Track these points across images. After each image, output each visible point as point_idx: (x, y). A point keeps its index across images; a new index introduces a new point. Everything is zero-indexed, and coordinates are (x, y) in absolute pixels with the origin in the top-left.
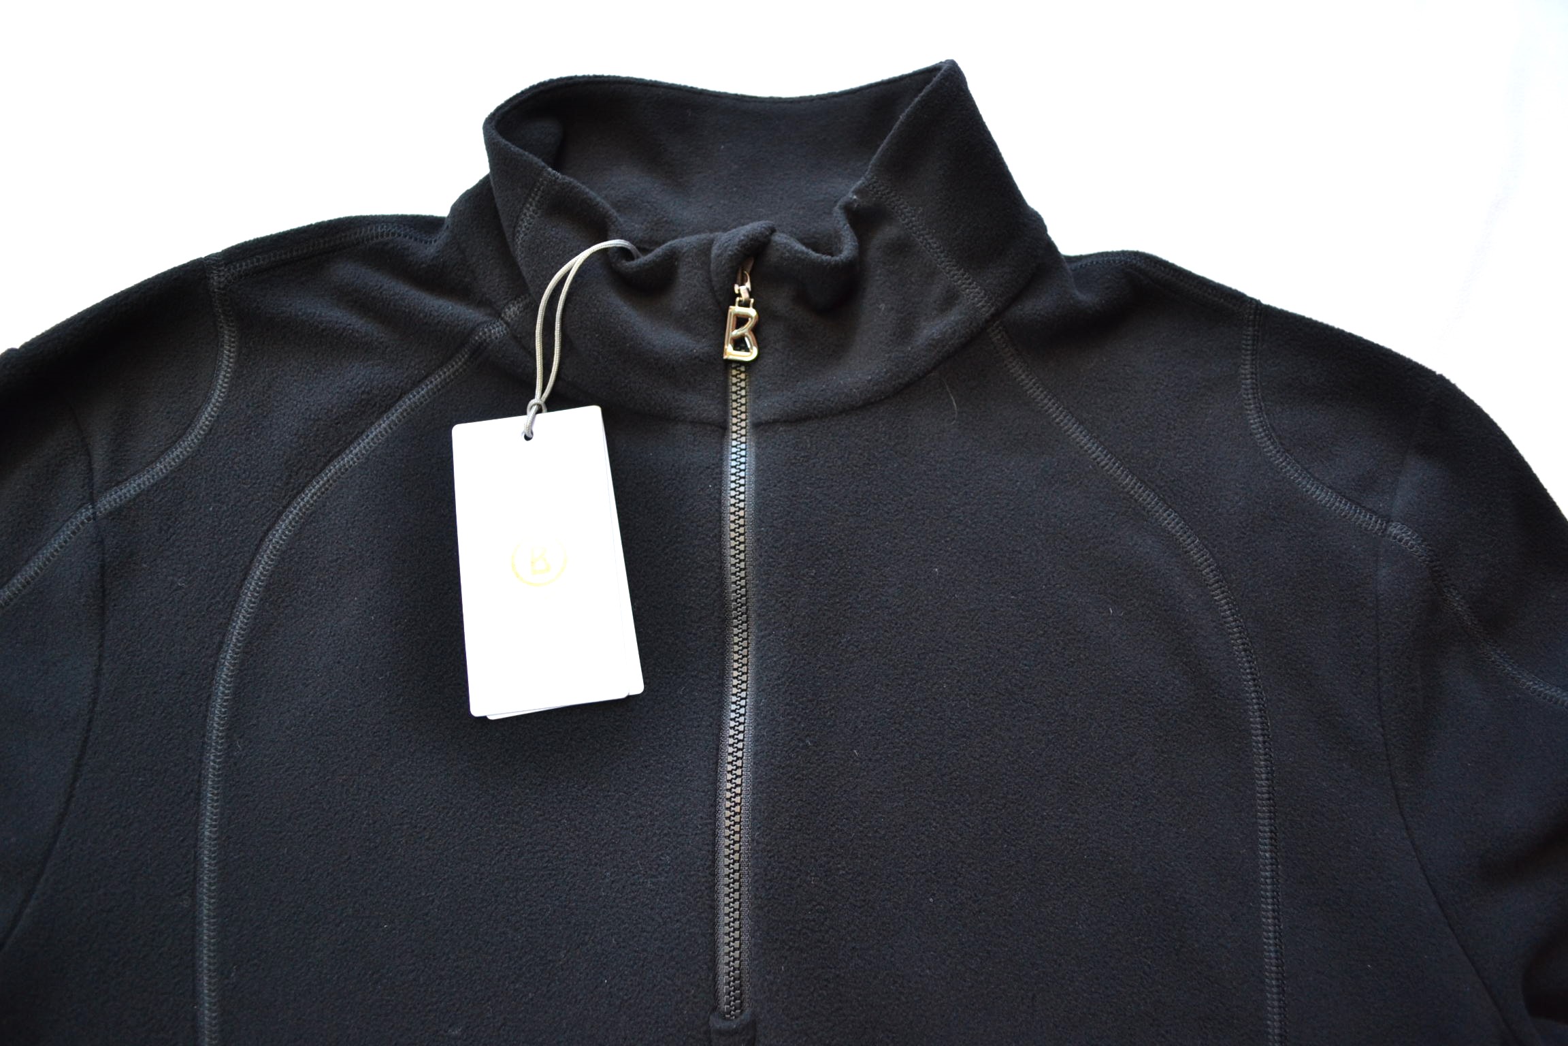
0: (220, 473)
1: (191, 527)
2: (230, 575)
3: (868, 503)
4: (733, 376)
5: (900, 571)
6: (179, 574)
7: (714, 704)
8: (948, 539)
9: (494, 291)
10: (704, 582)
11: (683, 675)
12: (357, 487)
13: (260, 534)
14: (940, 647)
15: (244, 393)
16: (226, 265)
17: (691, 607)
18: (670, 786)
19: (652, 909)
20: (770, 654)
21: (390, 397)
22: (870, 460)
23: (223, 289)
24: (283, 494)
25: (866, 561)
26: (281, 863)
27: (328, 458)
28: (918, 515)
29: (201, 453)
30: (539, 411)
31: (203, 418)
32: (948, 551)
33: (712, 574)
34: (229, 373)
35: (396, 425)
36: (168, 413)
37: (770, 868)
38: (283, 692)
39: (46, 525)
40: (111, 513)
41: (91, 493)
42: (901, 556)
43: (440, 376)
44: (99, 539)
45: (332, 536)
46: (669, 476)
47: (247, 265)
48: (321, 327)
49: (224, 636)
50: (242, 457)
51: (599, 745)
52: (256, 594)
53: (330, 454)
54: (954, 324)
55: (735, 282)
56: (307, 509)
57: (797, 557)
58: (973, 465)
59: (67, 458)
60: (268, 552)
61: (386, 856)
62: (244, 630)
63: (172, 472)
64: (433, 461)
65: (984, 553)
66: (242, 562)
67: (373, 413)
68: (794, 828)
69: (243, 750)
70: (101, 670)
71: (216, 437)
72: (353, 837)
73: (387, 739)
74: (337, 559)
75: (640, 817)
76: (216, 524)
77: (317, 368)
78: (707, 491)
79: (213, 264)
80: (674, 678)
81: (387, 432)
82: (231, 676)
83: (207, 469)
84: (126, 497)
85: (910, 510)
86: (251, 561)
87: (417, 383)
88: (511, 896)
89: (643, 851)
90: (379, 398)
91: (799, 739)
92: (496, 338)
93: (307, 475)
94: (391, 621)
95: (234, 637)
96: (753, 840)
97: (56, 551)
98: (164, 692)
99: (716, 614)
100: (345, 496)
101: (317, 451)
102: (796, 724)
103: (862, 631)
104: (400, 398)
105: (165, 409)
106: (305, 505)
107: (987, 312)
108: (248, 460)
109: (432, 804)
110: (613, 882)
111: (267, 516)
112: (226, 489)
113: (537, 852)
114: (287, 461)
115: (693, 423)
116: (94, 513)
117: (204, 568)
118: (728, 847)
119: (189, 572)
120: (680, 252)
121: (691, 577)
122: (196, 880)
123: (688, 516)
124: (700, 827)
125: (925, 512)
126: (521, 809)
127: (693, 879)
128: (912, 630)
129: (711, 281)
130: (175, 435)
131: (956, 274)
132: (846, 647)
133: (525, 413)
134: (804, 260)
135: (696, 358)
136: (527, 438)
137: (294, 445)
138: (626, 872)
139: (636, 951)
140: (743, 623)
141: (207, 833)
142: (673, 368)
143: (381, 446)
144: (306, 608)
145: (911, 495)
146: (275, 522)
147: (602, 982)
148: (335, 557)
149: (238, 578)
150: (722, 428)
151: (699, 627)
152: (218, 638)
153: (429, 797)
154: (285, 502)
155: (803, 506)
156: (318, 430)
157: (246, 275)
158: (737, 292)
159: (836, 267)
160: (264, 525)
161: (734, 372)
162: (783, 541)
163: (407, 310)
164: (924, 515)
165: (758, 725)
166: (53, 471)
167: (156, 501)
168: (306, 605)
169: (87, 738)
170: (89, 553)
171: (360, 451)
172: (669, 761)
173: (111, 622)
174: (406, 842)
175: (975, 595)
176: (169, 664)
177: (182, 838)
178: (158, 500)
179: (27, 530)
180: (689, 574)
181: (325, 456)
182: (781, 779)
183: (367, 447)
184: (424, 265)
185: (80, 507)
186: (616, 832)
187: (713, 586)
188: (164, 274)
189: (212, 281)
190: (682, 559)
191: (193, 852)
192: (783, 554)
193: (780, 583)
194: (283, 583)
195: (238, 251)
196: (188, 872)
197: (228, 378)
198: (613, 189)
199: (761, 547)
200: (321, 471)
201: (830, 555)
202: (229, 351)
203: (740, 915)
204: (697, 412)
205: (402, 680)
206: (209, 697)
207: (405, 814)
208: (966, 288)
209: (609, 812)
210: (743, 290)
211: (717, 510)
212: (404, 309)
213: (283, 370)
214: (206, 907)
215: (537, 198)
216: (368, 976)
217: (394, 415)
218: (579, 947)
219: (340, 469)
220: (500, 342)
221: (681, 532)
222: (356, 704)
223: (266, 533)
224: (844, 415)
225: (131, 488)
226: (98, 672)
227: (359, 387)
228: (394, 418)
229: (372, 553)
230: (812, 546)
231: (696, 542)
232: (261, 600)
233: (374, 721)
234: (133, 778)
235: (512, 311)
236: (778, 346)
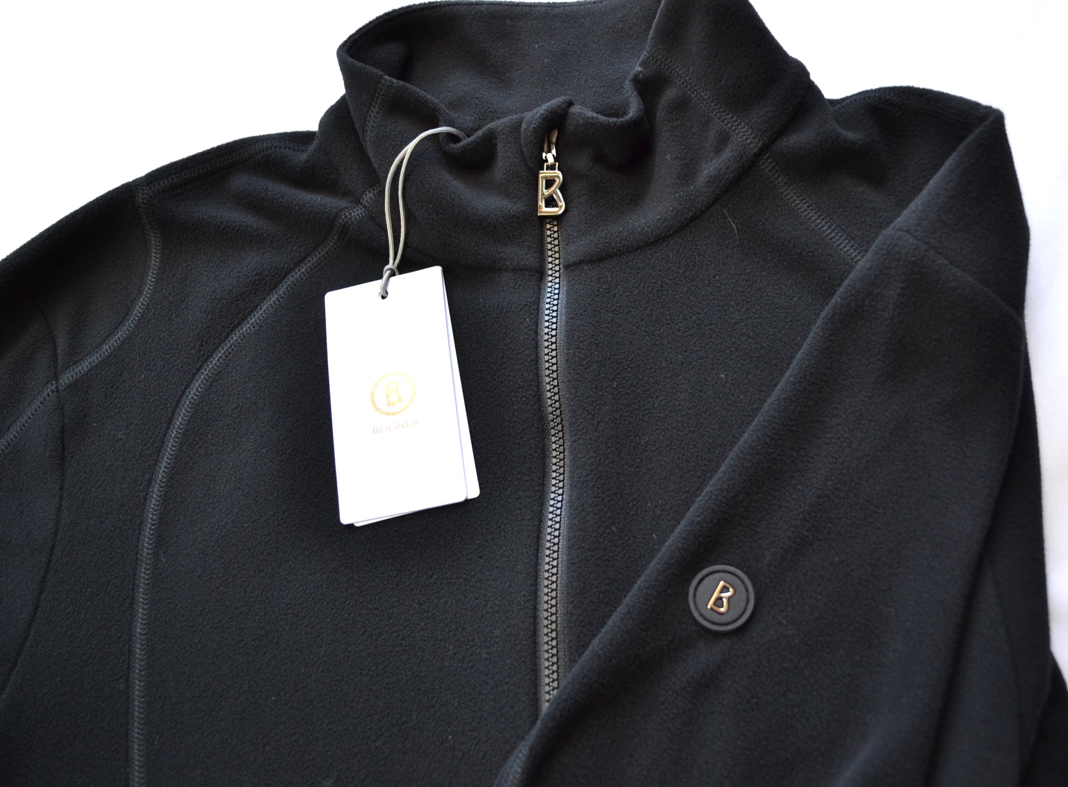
0: (150, 348)
1: (129, 392)
2: (157, 426)
3: (662, 323)
4: (548, 230)
5: (691, 379)
6: (119, 429)
7: (535, 501)
8: (732, 349)
9: (354, 182)
10: (524, 399)
11: (510, 478)
12: (253, 349)
13: (179, 393)
14: (728, 442)
15: (167, 284)
16: (148, 184)
17: (515, 422)
18: (499, 572)
19: (487, 675)
20: (580, 455)
21: (277, 276)
22: (662, 287)
23: (147, 204)
24: (196, 360)
25: (661, 372)
26: (194, 651)
27: (231, 328)
28: (706, 331)
29: (136, 334)
30: (393, 274)
31: (137, 307)
32: (732, 360)
33: (530, 392)
34: (156, 270)
35: (282, 298)
36: (112, 305)
37: (582, 635)
38: (197, 514)
39: (23, 400)
40: (69, 386)
41: (56, 372)
42: (692, 366)
43: (316, 256)
44: (60, 406)
45: (233, 389)
46: (495, 316)
47: (164, 184)
48: (222, 226)
49: (153, 474)
50: (165, 334)
51: (443, 541)
52: (177, 440)
53: (232, 325)
54: (727, 161)
55: (543, 151)
56: (215, 370)
57: (601, 372)
58: (754, 285)
59: (38, 347)
60: (185, 406)
61: (274, 641)
62: (168, 468)
63: (114, 350)
64: (311, 323)
65: (765, 360)
66: (166, 415)
67: (265, 290)
68: (602, 602)
69: (166, 562)
70: (62, 507)
71: (146, 320)
72: (249, 627)
73: (275, 547)
74: (238, 407)
75: (477, 599)
76: (147, 387)
77: (222, 259)
78: (526, 324)
79: (138, 185)
80: (502, 482)
81: (275, 304)
82: (158, 506)
83: (140, 345)
84: (80, 373)
85: (698, 327)
86: (173, 414)
87: (298, 263)
88: (373, 669)
89: (479, 627)
90: (268, 278)
91: (606, 526)
92: (356, 219)
93: (214, 343)
94: (279, 452)
95: (160, 475)
96: (567, 612)
97: (29, 418)
98: (108, 521)
99: (535, 425)
100: (244, 357)
101: (222, 323)
102: (603, 514)
103: (658, 432)
104: (285, 276)
105: (109, 303)
106: (213, 367)
107: (755, 147)
108: (170, 336)
109: (310, 597)
110: (455, 654)
111: (184, 378)
112: (154, 360)
113: (393, 633)
114: (199, 333)
115: (514, 270)
116: (57, 387)
117: (138, 423)
118: (547, 618)
119: (127, 427)
120: (496, 131)
121: (514, 396)
122: (130, 667)
123: (510, 345)
124: (522, 603)
125: (712, 327)
126: (381, 598)
127: (518, 647)
128: (702, 429)
129: (522, 151)
130: (116, 322)
131: (726, 119)
132: (646, 446)
133: (381, 277)
134: (595, 124)
135: (513, 216)
136: (383, 297)
137: (203, 321)
138: (466, 645)
139: (474, 711)
140: (559, 431)
141: (139, 630)
142: (495, 227)
143: (271, 315)
144: (214, 448)
145: (700, 314)
146: (190, 382)
147: (447, 738)
148: (236, 405)
149: (163, 428)
150: (540, 274)
151: (521, 437)
152: (148, 476)
153: (308, 592)
154: (197, 366)
155: (605, 330)
156: (221, 307)
157: (164, 191)
158: (544, 158)
159: (623, 127)
160: (182, 385)
161: (548, 226)
162: (588, 359)
163: (286, 205)
164: (711, 330)
165: (571, 515)
166: (28, 358)
167: (102, 373)
168: (214, 445)
169: (50, 561)
170: (52, 417)
171: (255, 321)
172: (499, 551)
173: (69, 470)
174: (290, 629)
175: (758, 396)
176: (111, 499)
177: (119, 635)
178: (104, 372)
179: (8, 404)
180: (513, 394)
181: (228, 327)
182: (590, 560)
183: (261, 318)
184: (299, 168)
185: (47, 383)
186: (457, 613)
187: (532, 402)
188: (101, 197)
189: (137, 198)
190: (506, 382)
191: (127, 646)
192: (588, 370)
193: (587, 395)
194: (196, 429)
195: (156, 174)
196: (123, 662)
197: (155, 274)
198: (450, 92)
199: (570, 366)
200: (225, 339)
201: (629, 370)
202: (156, 253)
203: (558, 676)
204: (516, 261)
205: (287, 498)
206: (141, 522)
207: (289, 606)
208: (735, 129)
209: (452, 596)
210: (550, 158)
211: (533, 339)
212: (283, 204)
213: (196, 264)
214: (138, 687)
215: (379, 101)
216: (259, 740)
217: (281, 290)
218: (427, 709)
219: (240, 337)
220: (358, 223)
221: (505, 360)
222: (252, 520)
223: (183, 392)
224: (639, 251)
225: (84, 366)
226: (59, 509)
227: (254, 270)
228: (281, 292)
229: (264, 400)
230: (613, 362)
231: (517, 367)
232: (181, 443)
233: (266, 533)
234: (84, 589)
235: (368, 196)
236: (581, 200)
